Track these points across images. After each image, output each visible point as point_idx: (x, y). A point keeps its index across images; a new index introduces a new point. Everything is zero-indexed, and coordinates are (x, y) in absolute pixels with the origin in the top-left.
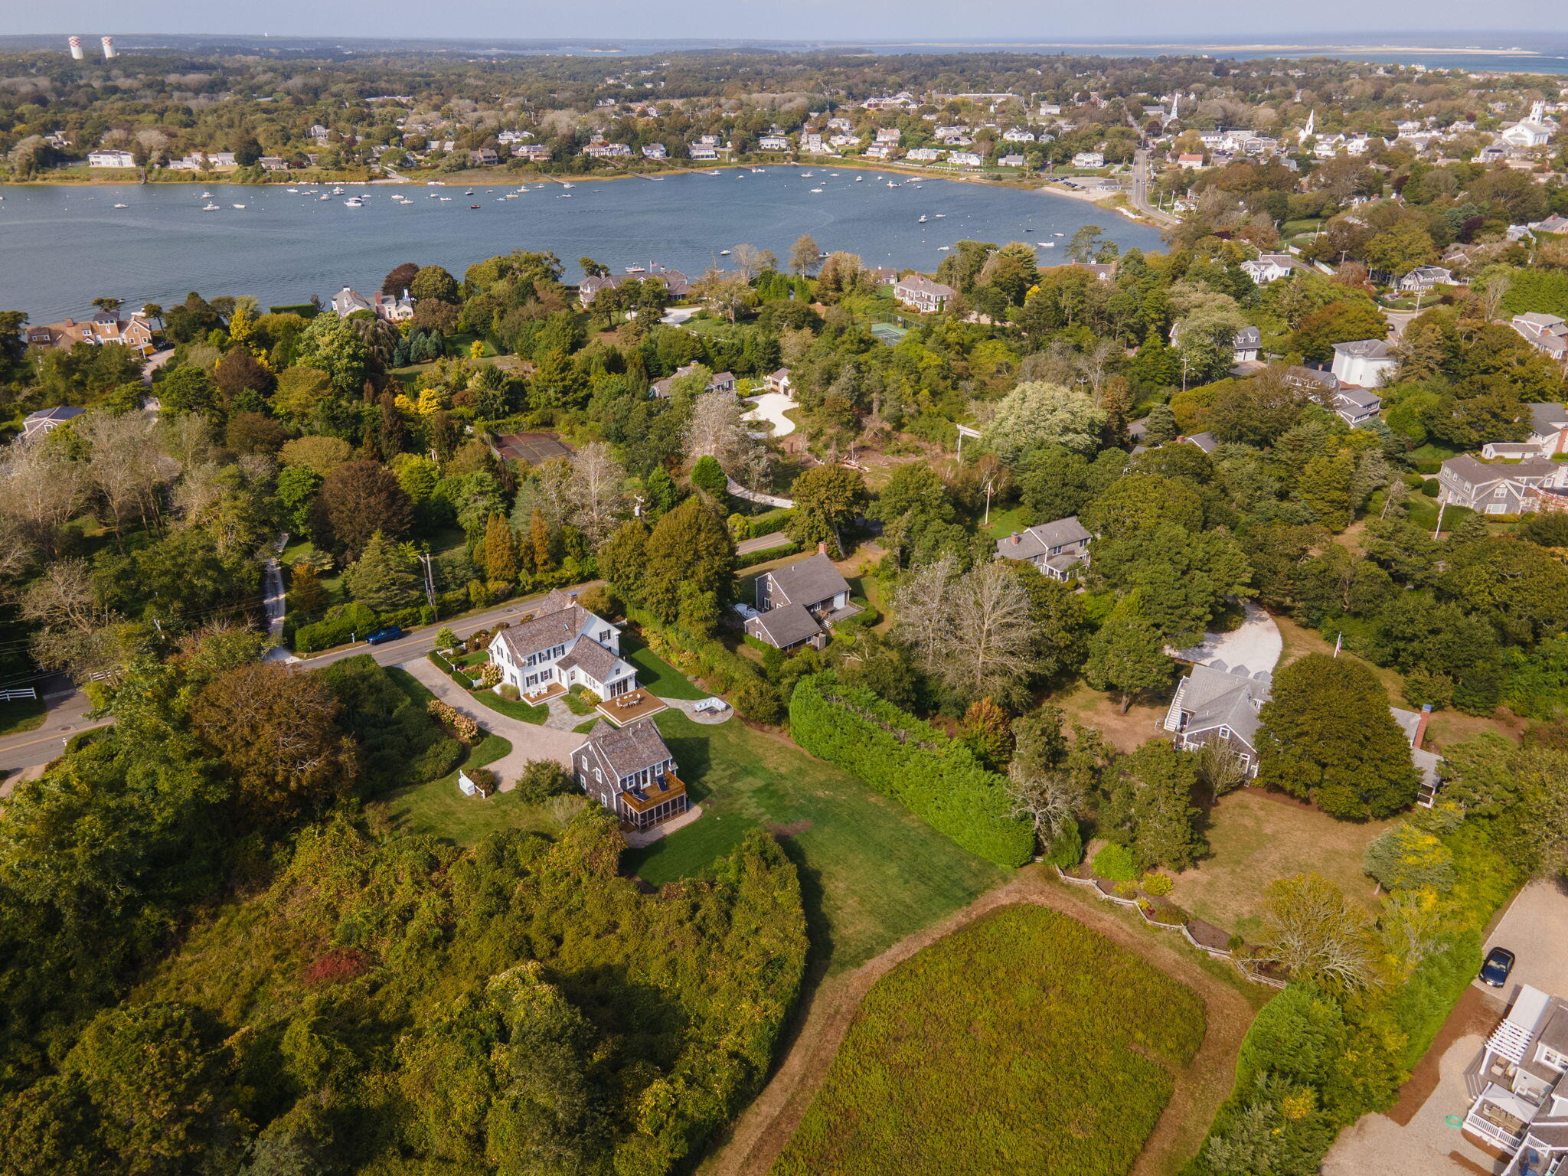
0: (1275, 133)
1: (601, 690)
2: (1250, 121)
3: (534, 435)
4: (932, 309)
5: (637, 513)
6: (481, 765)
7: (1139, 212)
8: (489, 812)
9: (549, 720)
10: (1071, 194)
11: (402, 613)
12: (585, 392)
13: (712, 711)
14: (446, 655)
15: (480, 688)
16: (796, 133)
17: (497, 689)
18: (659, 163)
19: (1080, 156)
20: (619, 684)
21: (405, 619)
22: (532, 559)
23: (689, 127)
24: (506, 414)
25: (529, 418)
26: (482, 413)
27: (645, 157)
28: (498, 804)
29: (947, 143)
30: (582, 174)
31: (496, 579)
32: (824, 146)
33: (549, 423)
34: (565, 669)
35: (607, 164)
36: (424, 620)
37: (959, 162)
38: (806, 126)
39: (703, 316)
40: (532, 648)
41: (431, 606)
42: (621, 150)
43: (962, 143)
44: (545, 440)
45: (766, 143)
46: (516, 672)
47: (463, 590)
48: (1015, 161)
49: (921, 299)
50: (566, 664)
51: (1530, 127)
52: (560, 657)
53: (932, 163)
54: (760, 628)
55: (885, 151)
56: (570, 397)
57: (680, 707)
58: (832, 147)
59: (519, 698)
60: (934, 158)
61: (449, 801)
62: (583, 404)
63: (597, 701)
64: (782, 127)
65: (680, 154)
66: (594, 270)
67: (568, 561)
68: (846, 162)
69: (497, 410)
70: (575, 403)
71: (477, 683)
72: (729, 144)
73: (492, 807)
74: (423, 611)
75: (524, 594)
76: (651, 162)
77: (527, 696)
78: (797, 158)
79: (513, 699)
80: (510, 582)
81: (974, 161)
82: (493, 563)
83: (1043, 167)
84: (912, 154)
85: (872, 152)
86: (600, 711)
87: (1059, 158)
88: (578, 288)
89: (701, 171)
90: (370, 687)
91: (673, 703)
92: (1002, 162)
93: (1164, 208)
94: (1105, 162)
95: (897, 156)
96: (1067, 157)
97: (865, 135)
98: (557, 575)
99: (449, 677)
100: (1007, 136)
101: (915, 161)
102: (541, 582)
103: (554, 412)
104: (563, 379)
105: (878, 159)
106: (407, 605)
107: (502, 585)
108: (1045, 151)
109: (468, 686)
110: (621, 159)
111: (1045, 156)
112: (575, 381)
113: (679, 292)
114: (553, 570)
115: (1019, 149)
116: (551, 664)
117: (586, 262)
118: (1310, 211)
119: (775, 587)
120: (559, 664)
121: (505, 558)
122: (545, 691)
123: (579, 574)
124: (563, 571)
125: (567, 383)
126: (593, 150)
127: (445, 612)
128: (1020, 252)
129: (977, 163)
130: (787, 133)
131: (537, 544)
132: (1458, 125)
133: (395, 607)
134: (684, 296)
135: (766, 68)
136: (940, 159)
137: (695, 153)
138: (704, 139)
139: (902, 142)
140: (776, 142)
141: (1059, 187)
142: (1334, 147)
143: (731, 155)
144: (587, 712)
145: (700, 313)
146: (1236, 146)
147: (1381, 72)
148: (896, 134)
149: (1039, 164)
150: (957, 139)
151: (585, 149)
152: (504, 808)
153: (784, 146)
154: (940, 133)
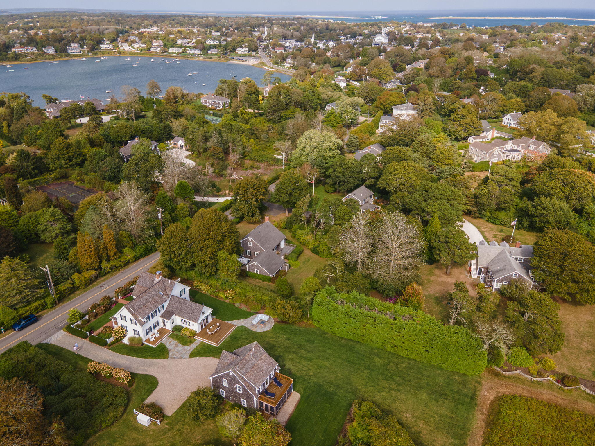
0: (302, 41)
1: (195, 327)
2: (292, 36)
3: (57, 184)
4: (221, 108)
5: (160, 217)
6: (143, 400)
7: (272, 68)
8: (169, 435)
9: (170, 354)
10: (241, 63)
11: (33, 305)
12: (81, 159)
13: (263, 322)
14: (78, 326)
15: (113, 343)
16: (115, 42)
17: (126, 341)
18: (53, 55)
19: (239, 49)
20: (204, 320)
21: (37, 308)
22: (107, 254)
23: (63, 39)
24: (36, 175)
25: (53, 175)
26: (22, 176)
27: (45, 53)
28: (171, 426)
29: (184, 45)
30: (15, 61)
31: (87, 270)
32: (130, 48)
33: (65, 176)
34: (169, 319)
35: (26, 56)
36: (49, 306)
37: (191, 52)
38: (119, 39)
39: (117, 118)
40: (147, 312)
41: (53, 295)
42: (31, 49)
43: (191, 45)
44: (66, 186)
45: (103, 46)
46: (138, 328)
47: (69, 281)
48: (214, 52)
49: (215, 103)
50: (168, 315)
51: (383, 37)
52: (162, 312)
53: (180, 53)
54: (257, 267)
55: (159, 49)
56: (73, 162)
57: (243, 324)
58: (134, 48)
59: (143, 344)
60: (181, 51)
61: (135, 435)
62: (81, 164)
63: (194, 334)
64: (109, 40)
65: (62, 51)
66: (51, 101)
67: (126, 250)
68: (143, 54)
69: (30, 173)
70: (77, 164)
71: (109, 341)
72: (85, 47)
73: (169, 430)
74: (48, 300)
75: (105, 274)
76: (49, 55)
77: (148, 340)
78: (120, 53)
79: (140, 345)
80: (96, 270)
81: (198, 52)
82: (84, 261)
83: (226, 53)
84: (171, 50)
85: (153, 50)
86: (199, 340)
87: (232, 50)
88: (45, 110)
89: (76, 58)
90: (37, 365)
91: (238, 323)
92: (209, 52)
93: (281, 66)
94: (249, 51)
95: (164, 51)
96: (234, 50)
97: (148, 42)
98: (122, 260)
99: (87, 341)
100: (207, 42)
101: (173, 53)
102: (114, 266)
103: (67, 170)
104: (68, 153)
105: (157, 52)
106: (37, 299)
107: (93, 273)
108: (225, 47)
109: (104, 344)
110: (33, 53)
111: (226, 49)
112: (75, 153)
113: (100, 109)
114: (119, 258)
115: (214, 47)
116: (158, 318)
117: (46, 97)
118: (336, 64)
119: (253, 244)
120: (162, 316)
121: (92, 257)
122: (158, 335)
123: (134, 257)
124: (125, 257)
125: (70, 154)
126: (18, 50)
127: (62, 298)
128: (250, 82)
129: (199, 53)
130: (111, 42)
131: (109, 245)
132: (358, 37)
133: (28, 303)
134: (103, 110)
135: (86, 18)
136: (183, 52)
137: (69, 51)
138: (72, 45)
139: (165, 45)
140: (108, 46)
141: (235, 60)
142: (324, 44)
143: (88, 52)
144: (191, 342)
145: (115, 117)
146: (291, 45)
147: (320, 22)
148: (161, 42)
149: (224, 52)
150: (188, 44)
151: (13, 50)
152: (177, 427)
153: (112, 48)
154: (179, 42)
